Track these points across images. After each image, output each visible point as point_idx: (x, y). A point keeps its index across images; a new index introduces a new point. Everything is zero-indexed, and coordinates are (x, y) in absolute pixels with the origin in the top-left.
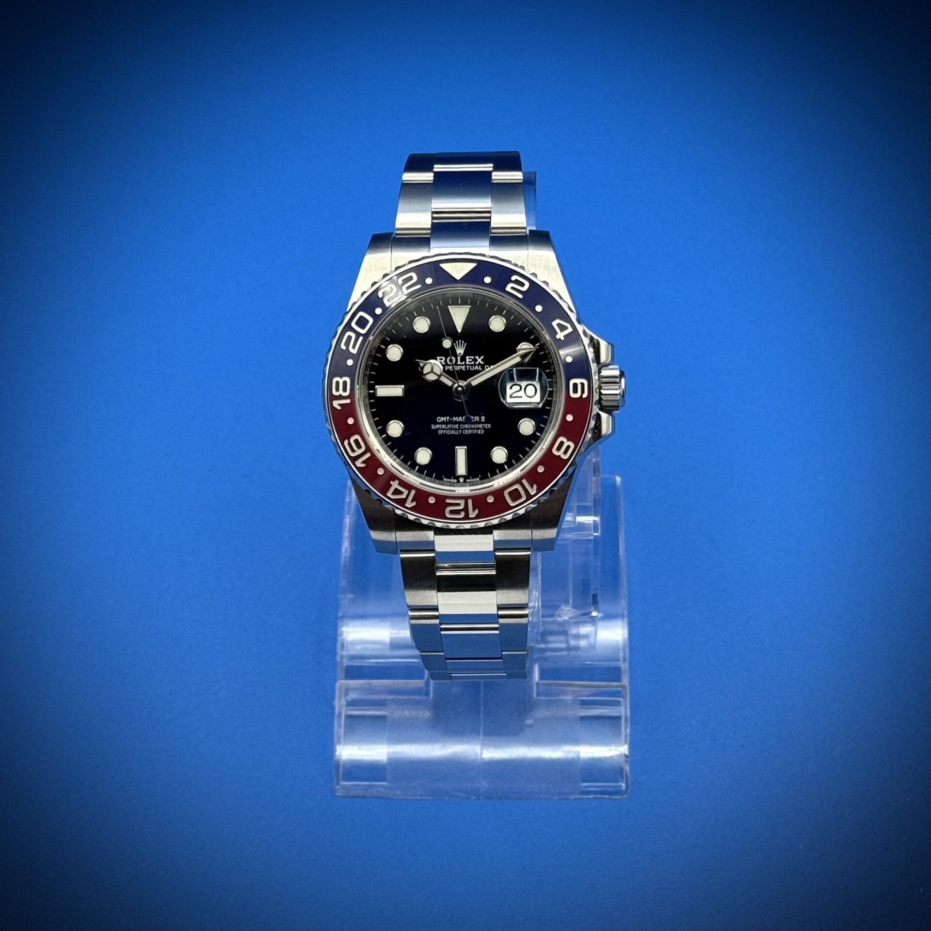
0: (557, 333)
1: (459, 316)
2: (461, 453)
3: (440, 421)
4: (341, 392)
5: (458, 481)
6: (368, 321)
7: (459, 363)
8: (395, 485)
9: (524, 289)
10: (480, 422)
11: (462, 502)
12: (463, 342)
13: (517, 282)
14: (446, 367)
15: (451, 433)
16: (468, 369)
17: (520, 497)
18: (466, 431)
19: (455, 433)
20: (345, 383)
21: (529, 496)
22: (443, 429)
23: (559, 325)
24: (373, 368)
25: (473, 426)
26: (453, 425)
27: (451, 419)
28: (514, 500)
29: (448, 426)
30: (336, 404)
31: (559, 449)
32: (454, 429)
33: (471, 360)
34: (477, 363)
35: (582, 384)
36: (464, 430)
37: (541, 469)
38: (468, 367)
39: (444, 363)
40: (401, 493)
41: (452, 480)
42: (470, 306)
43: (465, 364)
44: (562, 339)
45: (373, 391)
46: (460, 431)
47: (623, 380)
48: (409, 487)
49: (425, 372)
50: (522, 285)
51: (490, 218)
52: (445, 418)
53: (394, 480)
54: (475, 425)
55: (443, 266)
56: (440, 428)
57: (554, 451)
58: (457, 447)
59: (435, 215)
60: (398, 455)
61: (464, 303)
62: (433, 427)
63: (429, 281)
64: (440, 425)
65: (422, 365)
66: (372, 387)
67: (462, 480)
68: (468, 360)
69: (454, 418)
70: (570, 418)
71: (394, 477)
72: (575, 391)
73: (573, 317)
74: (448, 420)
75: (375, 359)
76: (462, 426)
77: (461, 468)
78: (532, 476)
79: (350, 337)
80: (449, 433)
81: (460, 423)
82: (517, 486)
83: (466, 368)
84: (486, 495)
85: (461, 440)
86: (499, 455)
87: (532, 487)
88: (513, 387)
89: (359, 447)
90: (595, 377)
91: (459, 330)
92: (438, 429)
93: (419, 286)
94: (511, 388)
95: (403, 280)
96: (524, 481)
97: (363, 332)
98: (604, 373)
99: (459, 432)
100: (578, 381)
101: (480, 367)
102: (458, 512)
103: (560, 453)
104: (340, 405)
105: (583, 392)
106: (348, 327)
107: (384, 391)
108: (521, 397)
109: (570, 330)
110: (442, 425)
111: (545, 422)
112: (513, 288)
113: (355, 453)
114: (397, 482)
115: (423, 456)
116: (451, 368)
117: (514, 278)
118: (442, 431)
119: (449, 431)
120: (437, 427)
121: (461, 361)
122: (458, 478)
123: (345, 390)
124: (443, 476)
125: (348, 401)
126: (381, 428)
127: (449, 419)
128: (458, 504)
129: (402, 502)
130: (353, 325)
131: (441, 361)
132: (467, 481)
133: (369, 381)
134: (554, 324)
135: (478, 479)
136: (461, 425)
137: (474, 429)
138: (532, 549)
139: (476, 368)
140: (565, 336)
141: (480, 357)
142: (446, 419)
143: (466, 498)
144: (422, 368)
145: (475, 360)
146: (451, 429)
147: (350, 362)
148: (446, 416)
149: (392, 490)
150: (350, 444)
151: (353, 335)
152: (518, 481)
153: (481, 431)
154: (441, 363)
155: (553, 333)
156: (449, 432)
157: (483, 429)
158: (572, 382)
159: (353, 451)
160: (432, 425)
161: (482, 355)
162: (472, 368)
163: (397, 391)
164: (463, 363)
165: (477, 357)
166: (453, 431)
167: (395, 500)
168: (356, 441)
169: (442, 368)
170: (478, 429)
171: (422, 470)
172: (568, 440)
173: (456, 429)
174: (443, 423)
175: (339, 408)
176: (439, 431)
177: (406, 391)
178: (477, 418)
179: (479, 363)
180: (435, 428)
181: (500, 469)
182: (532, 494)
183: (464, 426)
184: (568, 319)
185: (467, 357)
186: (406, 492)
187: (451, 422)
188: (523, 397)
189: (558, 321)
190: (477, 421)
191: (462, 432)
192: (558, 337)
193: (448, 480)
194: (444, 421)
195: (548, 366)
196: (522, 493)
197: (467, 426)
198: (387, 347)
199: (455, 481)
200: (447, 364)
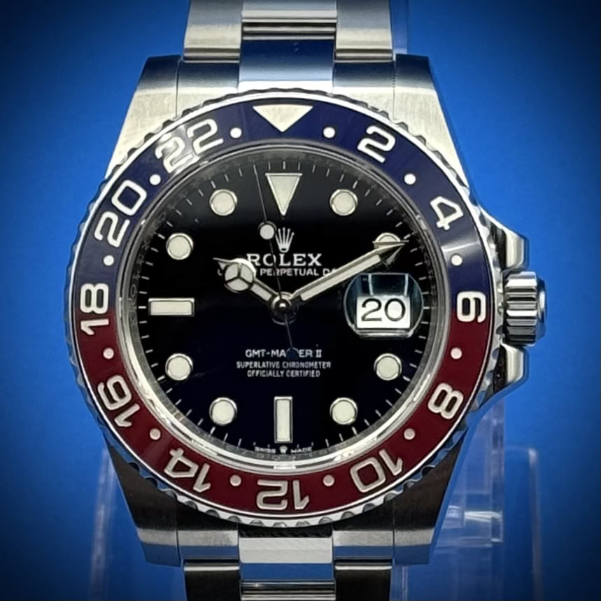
0: (438, 219)
1: (284, 189)
2: (283, 407)
3: (250, 355)
4: (94, 308)
5: (278, 452)
6: (138, 196)
7: (282, 264)
8: (177, 456)
9: (388, 147)
10: (314, 359)
11: (283, 485)
12: (289, 230)
13: (376, 136)
14: (261, 270)
15: (267, 376)
16: (296, 273)
17: (376, 478)
18: (292, 372)
19: (274, 376)
20: (100, 293)
21: (390, 478)
22: (256, 369)
23: (441, 205)
24: (145, 270)
25: (302, 364)
26: (271, 363)
27: (268, 353)
28: (366, 483)
29: (264, 363)
30: (86, 326)
31: (438, 403)
32: (272, 369)
33: (301, 260)
34: (311, 264)
35: (478, 301)
36: (288, 371)
37: (410, 435)
38: (296, 270)
39: (258, 264)
40: (187, 469)
41: (269, 450)
42: (301, 174)
43: (292, 267)
44: (447, 227)
45: (144, 307)
46: (282, 372)
47: (542, 296)
48: (199, 459)
49: (228, 277)
50: (385, 141)
51: (334, 34)
52: (259, 351)
53: (176, 449)
54: (307, 363)
55: (259, 109)
56: (251, 367)
57: (431, 407)
58: (276, 398)
59: (247, 29)
60: (183, 409)
61: (291, 168)
62: (239, 365)
63: (236, 133)
64: (251, 363)
65: (223, 266)
66: (143, 300)
67: (283, 450)
68: (296, 260)
69: (273, 352)
70: (456, 354)
71: (176, 444)
72: (466, 311)
73: (464, 193)
74: (263, 355)
75: (149, 255)
76: (285, 365)
77: (283, 432)
78: (394, 445)
79: (109, 221)
80: (264, 376)
81: (281, 359)
82: (372, 461)
83: (293, 272)
84: (322, 474)
85: (284, 386)
86: (343, 410)
87: (395, 463)
88: (367, 304)
89: (121, 394)
90: (498, 290)
91: (283, 213)
92: (248, 368)
93: (220, 141)
94: (364, 305)
95: (195, 131)
96: (383, 454)
97: (130, 212)
98: (513, 283)
99: (280, 374)
100: (471, 295)
101: (315, 271)
102: (277, 501)
103: (440, 410)
104: (91, 328)
105: (478, 312)
106: (107, 205)
107: (161, 307)
108: (379, 320)
109: (459, 213)
110: (254, 363)
111: (417, 359)
112: (369, 146)
113: (115, 404)
114: (181, 452)
115: (223, 411)
116: (269, 271)
117: (371, 130)
118: (253, 371)
119: (264, 371)
120: (246, 366)
121: (286, 261)
122: (277, 446)
123: (100, 304)
124: (254, 444)
125: (105, 322)
126: (157, 366)
127: (265, 353)
128: (278, 489)
129: (188, 484)
130: (115, 201)
131: (253, 260)
132: (292, 451)
133: (139, 290)
134: (435, 203)
135: (309, 449)
136: (284, 363)
137: (305, 369)
138: (394, 561)
139: (310, 272)
140: (450, 224)
141: (315, 256)
142: (261, 353)
143: (289, 479)
144: (224, 272)
145: (309, 260)
146: (268, 369)
147: (109, 261)
148: (260, 349)
149: (173, 463)
150: (106, 390)
151: (115, 218)
152: (373, 453)
153: (315, 373)
154: (253, 263)
155: (432, 218)
156: (265, 373)
157: (319, 369)
158: (462, 296)
159: (112, 401)
160: (238, 363)
161: (320, 253)
162: (302, 272)
163: (182, 307)
164: (289, 264)
165: (311, 256)
166: (270, 372)
167: (178, 481)
168: (117, 386)
169: (254, 271)
170: (311, 369)
171: (222, 434)
172: (454, 390)
173: (276, 369)
174: (255, 359)
175: (90, 332)
176: (249, 371)
177: (196, 307)
178: (309, 353)
179: (314, 264)
180: (243, 367)
181: (345, 433)
182: (395, 474)
183: (287, 364)
184: (457, 198)
185: (295, 256)
186: (194, 468)
187: (267, 358)
188: (383, 319)
189: (440, 200)
190: (309, 356)
191: (285, 374)
192: (439, 224)
193: (262, 450)
194: (256, 356)
195: (424, 270)
196: (380, 472)
197: (293, 364)
198: (167, 236)
199: (274, 451)
200: (263, 266)
